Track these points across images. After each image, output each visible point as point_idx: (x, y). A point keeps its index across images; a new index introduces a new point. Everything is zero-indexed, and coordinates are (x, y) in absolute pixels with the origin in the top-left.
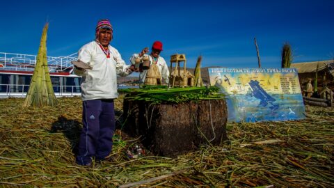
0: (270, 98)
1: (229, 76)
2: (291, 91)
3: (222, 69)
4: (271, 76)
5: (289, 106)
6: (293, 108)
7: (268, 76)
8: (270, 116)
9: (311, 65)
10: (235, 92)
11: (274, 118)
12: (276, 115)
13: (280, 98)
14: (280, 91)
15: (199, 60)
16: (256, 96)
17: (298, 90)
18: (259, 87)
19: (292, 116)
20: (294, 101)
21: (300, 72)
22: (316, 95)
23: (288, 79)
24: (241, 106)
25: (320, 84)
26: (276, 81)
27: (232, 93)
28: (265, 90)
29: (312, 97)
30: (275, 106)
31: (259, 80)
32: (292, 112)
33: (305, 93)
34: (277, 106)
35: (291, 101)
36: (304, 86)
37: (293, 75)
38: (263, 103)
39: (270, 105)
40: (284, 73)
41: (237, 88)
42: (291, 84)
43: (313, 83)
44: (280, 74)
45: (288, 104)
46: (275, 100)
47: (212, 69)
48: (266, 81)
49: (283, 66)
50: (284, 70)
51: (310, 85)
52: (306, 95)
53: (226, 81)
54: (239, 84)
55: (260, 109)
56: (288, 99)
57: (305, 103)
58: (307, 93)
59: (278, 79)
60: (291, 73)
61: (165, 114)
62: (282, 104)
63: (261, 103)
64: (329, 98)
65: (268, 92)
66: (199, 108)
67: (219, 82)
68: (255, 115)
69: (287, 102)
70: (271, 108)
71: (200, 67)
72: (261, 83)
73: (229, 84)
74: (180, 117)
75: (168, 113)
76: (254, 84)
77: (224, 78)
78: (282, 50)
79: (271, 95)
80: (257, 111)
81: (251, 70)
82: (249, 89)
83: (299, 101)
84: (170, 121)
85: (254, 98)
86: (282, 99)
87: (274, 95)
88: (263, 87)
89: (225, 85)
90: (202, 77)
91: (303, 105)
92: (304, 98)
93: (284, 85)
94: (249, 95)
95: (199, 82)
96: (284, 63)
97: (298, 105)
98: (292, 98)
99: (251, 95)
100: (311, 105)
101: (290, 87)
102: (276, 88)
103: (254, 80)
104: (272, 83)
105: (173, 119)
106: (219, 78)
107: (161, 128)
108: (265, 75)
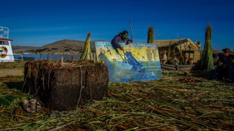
0: (139, 64)
1: (110, 48)
2: (153, 60)
3: (105, 42)
4: (140, 49)
5: (152, 70)
6: (154, 72)
7: (138, 48)
8: (139, 77)
9: (166, 42)
10: (115, 60)
11: (141, 78)
12: (143, 77)
13: (146, 64)
14: (146, 60)
15: (89, 35)
16: (129, 63)
17: (158, 59)
18: (131, 56)
19: (153, 77)
20: (155, 67)
21: (160, 46)
22: (169, 62)
23: (151, 52)
24: (119, 70)
25: (171, 55)
26: (143, 53)
27: (112, 61)
28: (136, 58)
29: (166, 63)
30: (142, 70)
31: (131, 51)
32: (153, 74)
33: (162, 60)
34: (144, 70)
35: (153, 67)
36: (161, 56)
37: (155, 49)
38: (134, 68)
39: (139, 70)
40: (149, 47)
41: (116, 57)
42: (153, 55)
43: (167, 54)
44: (146, 48)
45: (151, 68)
46: (142, 66)
47: (98, 42)
48: (137, 52)
49: (148, 42)
50: (149, 45)
51: (165, 56)
52: (163, 62)
53: (108, 51)
56: (151, 65)
57: (162, 68)
59: (145, 51)
60: (154, 47)
61: (59, 77)
62: (147, 69)
64: (176, 64)
65: (137, 60)
67: (103, 52)
68: (128, 77)
70: (140, 71)
71: (90, 40)
72: (133, 53)
73: (111, 54)
74: (71, 79)
75: (61, 78)
76: (128, 54)
77: (106, 50)
78: (148, 30)
79: (140, 62)
80: (130, 73)
83: (158, 67)
84: (63, 83)
86: (147, 65)
87: (142, 62)
88: (135, 57)
89: (107, 54)
91: (160, 69)
92: (161, 65)
93: (149, 55)
94: (125, 62)
96: (149, 40)
97: (157, 70)
98: (153, 65)
99: (126, 62)
100: (166, 69)
101: (153, 57)
102: (143, 57)
103: (128, 51)
104: (140, 53)
105: (66, 82)
106: (103, 49)
107: (56, 88)
108: (136, 48)
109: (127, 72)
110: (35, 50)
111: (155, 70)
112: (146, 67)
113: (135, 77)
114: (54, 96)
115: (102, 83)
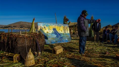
1: (45, 26)
2: (66, 32)
3: (43, 23)
4: (60, 27)
5: (66, 37)
6: (67, 38)
7: (59, 27)
8: (59, 41)
9: (72, 23)
10: (47, 32)
13: (63, 34)
14: (63, 32)
15: (34, 20)
16: (55, 34)
18: (56, 30)
19: (66, 41)
20: (68, 36)
22: (74, 34)
23: (66, 28)
25: (75, 30)
27: (46, 33)
28: (58, 32)
29: (72, 34)
30: (61, 37)
31: (56, 28)
33: (70, 33)
34: (62, 37)
35: (66, 36)
36: (70, 30)
37: (67, 27)
38: (57, 37)
39: (59, 37)
40: (64, 26)
42: (66, 30)
43: (73, 30)
44: (63, 26)
45: (65, 37)
46: (61, 35)
47: (39, 23)
48: (58, 29)
50: (64, 25)
53: (44, 28)
54: (49, 29)
55: (56, 38)
56: (66, 35)
57: (71, 36)
58: (71, 33)
59: (62, 28)
60: (67, 26)
62: (64, 37)
63: (56, 37)
65: (59, 32)
66: (33, 39)
67: (42, 28)
68: (54, 41)
69: (65, 36)
70: (60, 38)
71: (34, 22)
72: (57, 29)
73: (46, 29)
75: (20, 42)
76: (54, 29)
77: (43, 27)
79: (60, 33)
80: (55, 39)
81: (53, 24)
82: (53, 31)
85: (54, 34)
86: (64, 35)
89: (44, 29)
90: (35, 26)
93: (64, 30)
94: (52, 33)
95: (34, 28)
97: (68, 37)
101: (66, 31)
102: (62, 31)
103: (54, 28)
104: (60, 29)
105: (23, 44)
106: (42, 27)
107: (17, 48)
108: (58, 26)
109: (54, 39)
110: (4, 27)
111: (67, 37)
112: (63, 36)
113: (57, 41)
114: (16, 52)
115: (42, 44)
